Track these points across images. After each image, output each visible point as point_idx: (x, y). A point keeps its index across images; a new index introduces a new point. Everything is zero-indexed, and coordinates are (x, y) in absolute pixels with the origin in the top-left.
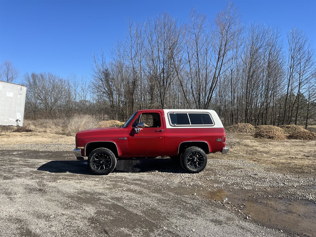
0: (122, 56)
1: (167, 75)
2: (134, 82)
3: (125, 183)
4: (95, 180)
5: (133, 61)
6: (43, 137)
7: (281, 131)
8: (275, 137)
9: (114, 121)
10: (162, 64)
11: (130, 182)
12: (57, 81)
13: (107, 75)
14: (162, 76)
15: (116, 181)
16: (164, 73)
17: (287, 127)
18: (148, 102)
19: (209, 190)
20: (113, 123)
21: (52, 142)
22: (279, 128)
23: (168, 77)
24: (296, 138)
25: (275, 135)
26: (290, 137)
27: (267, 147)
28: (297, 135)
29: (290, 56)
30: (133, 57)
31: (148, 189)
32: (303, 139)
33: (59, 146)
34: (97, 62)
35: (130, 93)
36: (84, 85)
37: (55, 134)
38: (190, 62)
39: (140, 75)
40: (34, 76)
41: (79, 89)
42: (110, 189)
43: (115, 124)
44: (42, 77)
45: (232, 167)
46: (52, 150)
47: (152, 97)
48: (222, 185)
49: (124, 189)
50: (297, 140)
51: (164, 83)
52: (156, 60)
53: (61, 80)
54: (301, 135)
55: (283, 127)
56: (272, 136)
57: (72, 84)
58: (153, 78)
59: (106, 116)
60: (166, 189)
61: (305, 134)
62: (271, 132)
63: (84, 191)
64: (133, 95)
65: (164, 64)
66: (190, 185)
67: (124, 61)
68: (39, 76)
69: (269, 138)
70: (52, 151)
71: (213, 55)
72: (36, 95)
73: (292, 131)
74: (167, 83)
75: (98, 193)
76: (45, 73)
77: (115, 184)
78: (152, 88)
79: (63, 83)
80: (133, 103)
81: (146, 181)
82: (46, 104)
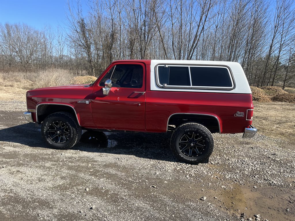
0: (99, 5)
1: (149, 28)
2: (113, 35)
3: (91, 172)
4: (44, 167)
5: (112, 10)
6: (7, 92)
7: (262, 92)
8: (260, 99)
9: (90, 77)
10: (144, 16)
11: (98, 171)
12: (32, 32)
13: (83, 26)
14: (143, 28)
15: (78, 169)
16: (145, 26)
17: (268, 89)
18: (127, 58)
19: (223, 187)
20: (89, 79)
21: (12, 99)
22: (261, 89)
23: (149, 31)
24: (281, 100)
25: (260, 96)
26: (275, 99)
27: (259, 110)
28: (282, 98)
29: (276, 15)
30: (111, 5)
31: (127, 188)
32: (288, 102)
33: (19, 104)
34: (71, 9)
35: (109, 47)
36: (61, 38)
37: (23, 88)
38: (172, 17)
39: (119, 28)
40: (7, 26)
41: (55, 42)
42: (62, 188)
43: (91, 80)
44: (17, 28)
45: (236, 140)
46: (8, 109)
47: (132, 52)
48: (238, 176)
49: (88, 189)
50: (283, 103)
51: (145, 37)
52: (137, 11)
53: (36, 32)
54: (286, 97)
55: (264, 88)
56: (257, 98)
57: (47, 37)
58: (134, 30)
59: (84, 72)
60: (156, 188)
61: (290, 96)
62: (256, 93)
63: (15, 194)
64: (111, 49)
65: (145, 16)
66: (191, 176)
67: (102, 11)
68: (13, 27)
69: (253, 99)
70: (6, 111)
71: (198, 9)
72: (11, 47)
73: (272, 93)
74: (148, 37)
75: (38, 202)
76: (20, 23)
77: (74, 176)
78: (132, 43)
79: (39, 35)
80: (111, 58)
81: (124, 168)
82: (22, 56)
